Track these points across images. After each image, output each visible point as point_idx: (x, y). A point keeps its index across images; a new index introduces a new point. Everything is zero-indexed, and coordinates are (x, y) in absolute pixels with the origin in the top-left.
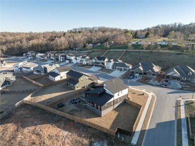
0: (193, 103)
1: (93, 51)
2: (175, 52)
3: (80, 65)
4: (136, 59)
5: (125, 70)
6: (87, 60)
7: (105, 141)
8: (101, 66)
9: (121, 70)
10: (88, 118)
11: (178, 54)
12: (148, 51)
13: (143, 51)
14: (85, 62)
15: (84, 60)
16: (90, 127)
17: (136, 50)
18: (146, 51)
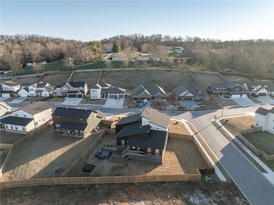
0: (227, 121)
1: (46, 75)
2: (164, 69)
3: (38, 98)
4: (122, 81)
5: (121, 97)
6: (49, 90)
7: (197, 191)
8: (80, 96)
9: (116, 98)
10: (146, 172)
11: (168, 71)
12: (133, 69)
13: (125, 69)
14: (46, 93)
15: (43, 89)
16: (163, 183)
17: (117, 69)
18: (130, 69)
